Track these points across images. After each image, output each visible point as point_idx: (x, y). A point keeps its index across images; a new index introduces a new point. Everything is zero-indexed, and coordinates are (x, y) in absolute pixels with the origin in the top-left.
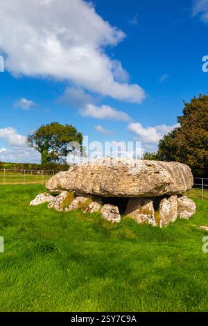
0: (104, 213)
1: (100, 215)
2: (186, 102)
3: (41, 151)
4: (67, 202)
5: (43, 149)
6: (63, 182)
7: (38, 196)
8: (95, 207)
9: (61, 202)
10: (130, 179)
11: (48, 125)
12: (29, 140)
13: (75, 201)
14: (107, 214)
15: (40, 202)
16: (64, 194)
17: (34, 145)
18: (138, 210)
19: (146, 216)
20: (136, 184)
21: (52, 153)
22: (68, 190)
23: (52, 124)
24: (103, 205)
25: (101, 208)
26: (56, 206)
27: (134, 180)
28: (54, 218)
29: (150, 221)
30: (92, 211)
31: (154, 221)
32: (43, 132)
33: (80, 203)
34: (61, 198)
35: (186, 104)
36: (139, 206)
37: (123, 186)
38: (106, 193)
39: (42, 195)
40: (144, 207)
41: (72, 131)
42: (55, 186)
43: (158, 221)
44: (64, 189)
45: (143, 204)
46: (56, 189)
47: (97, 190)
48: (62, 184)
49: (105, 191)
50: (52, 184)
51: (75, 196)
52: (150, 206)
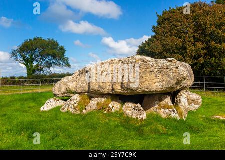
0: (128, 112)
1: (122, 114)
2: (159, 14)
3: (26, 65)
4: (83, 105)
5: (28, 62)
6: (72, 86)
7: (48, 101)
8: (115, 106)
9: (76, 105)
10: (153, 75)
11: (31, 40)
12: (14, 54)
13: (94, 103)
14: (131, 113)
15: (51, 108)
16: (76, 97)
17: (19, 59)
18: (157, 106)
19: (167, 111)
20: (159, 81)
21: (37, 66)
22: (79, 94)
23: (35, 39)
24: (124, 104)
25: (122, 107)
26: (71, 110)
27: (156, 77)
28: (77, 121)
29: (173, 115)
30: (113, 111)
31: (177, 115)
32: (27, 47)
33: (98, 104)
34: (75, 101)
35: (158, 16)
36: (158, 102)
37: (147, 83)
38: (130, 91)
39: (52, 100)
40: (163, 103)
41: (55, 45)
42: (63, 90)
43: (181, 115)
44: (75, 93)
45: (161, 100)
46: (65, 93)
47: (118, 89)
48: (71, 88)
49: (128, 89)
50: (60, 89)
51: (91, 98)
52: (168, 101)
